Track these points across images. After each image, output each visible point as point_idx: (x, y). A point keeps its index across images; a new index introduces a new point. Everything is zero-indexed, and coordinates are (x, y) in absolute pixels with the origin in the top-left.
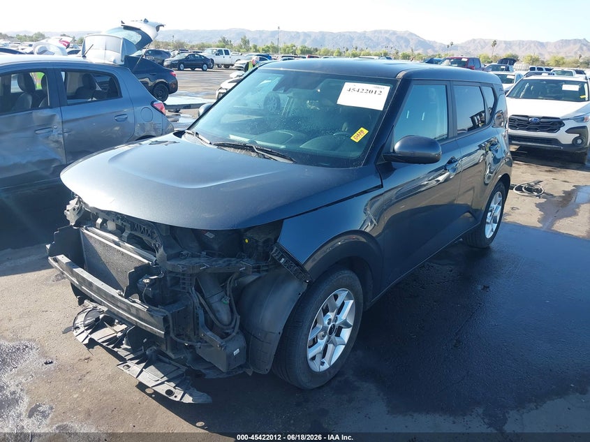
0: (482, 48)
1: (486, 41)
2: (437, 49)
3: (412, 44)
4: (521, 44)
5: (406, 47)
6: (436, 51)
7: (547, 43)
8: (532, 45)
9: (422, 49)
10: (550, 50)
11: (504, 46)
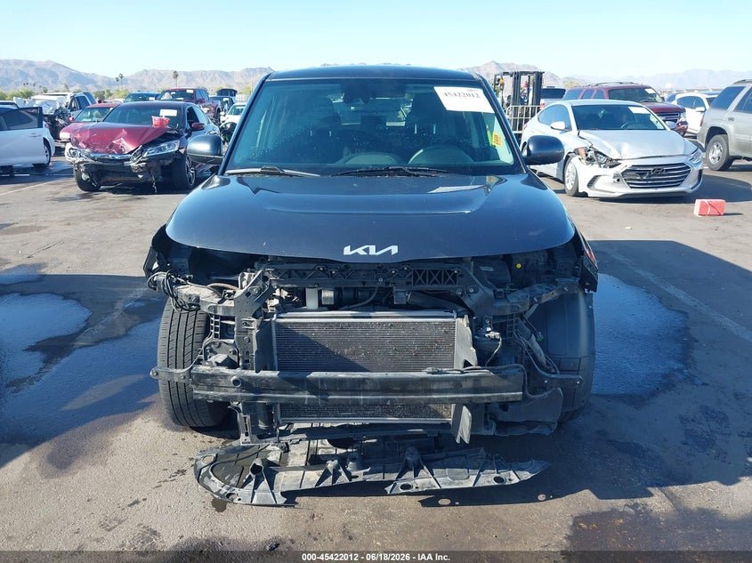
0: (160, 80)
1: (162, 73)
2: (100, 84)
3: (62, 77)
4: (204, 74)
5: (55, 82)
6: (101, 87)
7: (233, 73)
8: (217, 75)
9: (78, 85)
10: (237, 81)
11: (185, 77)
